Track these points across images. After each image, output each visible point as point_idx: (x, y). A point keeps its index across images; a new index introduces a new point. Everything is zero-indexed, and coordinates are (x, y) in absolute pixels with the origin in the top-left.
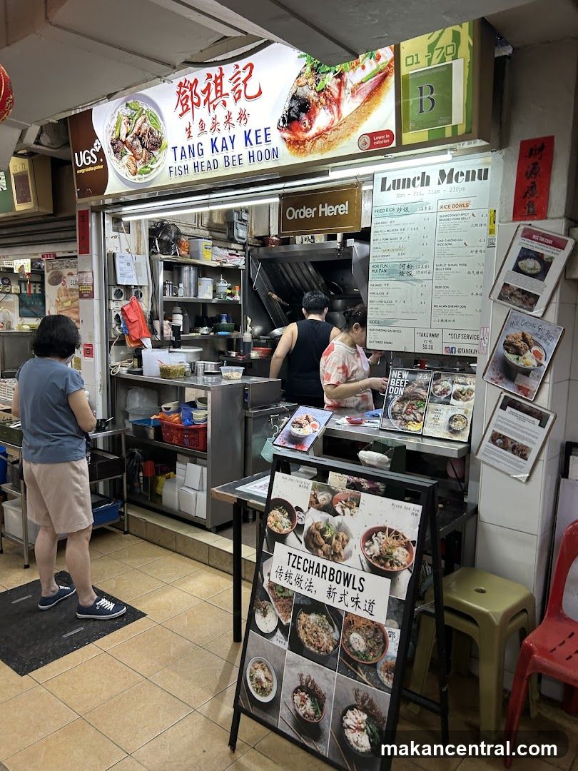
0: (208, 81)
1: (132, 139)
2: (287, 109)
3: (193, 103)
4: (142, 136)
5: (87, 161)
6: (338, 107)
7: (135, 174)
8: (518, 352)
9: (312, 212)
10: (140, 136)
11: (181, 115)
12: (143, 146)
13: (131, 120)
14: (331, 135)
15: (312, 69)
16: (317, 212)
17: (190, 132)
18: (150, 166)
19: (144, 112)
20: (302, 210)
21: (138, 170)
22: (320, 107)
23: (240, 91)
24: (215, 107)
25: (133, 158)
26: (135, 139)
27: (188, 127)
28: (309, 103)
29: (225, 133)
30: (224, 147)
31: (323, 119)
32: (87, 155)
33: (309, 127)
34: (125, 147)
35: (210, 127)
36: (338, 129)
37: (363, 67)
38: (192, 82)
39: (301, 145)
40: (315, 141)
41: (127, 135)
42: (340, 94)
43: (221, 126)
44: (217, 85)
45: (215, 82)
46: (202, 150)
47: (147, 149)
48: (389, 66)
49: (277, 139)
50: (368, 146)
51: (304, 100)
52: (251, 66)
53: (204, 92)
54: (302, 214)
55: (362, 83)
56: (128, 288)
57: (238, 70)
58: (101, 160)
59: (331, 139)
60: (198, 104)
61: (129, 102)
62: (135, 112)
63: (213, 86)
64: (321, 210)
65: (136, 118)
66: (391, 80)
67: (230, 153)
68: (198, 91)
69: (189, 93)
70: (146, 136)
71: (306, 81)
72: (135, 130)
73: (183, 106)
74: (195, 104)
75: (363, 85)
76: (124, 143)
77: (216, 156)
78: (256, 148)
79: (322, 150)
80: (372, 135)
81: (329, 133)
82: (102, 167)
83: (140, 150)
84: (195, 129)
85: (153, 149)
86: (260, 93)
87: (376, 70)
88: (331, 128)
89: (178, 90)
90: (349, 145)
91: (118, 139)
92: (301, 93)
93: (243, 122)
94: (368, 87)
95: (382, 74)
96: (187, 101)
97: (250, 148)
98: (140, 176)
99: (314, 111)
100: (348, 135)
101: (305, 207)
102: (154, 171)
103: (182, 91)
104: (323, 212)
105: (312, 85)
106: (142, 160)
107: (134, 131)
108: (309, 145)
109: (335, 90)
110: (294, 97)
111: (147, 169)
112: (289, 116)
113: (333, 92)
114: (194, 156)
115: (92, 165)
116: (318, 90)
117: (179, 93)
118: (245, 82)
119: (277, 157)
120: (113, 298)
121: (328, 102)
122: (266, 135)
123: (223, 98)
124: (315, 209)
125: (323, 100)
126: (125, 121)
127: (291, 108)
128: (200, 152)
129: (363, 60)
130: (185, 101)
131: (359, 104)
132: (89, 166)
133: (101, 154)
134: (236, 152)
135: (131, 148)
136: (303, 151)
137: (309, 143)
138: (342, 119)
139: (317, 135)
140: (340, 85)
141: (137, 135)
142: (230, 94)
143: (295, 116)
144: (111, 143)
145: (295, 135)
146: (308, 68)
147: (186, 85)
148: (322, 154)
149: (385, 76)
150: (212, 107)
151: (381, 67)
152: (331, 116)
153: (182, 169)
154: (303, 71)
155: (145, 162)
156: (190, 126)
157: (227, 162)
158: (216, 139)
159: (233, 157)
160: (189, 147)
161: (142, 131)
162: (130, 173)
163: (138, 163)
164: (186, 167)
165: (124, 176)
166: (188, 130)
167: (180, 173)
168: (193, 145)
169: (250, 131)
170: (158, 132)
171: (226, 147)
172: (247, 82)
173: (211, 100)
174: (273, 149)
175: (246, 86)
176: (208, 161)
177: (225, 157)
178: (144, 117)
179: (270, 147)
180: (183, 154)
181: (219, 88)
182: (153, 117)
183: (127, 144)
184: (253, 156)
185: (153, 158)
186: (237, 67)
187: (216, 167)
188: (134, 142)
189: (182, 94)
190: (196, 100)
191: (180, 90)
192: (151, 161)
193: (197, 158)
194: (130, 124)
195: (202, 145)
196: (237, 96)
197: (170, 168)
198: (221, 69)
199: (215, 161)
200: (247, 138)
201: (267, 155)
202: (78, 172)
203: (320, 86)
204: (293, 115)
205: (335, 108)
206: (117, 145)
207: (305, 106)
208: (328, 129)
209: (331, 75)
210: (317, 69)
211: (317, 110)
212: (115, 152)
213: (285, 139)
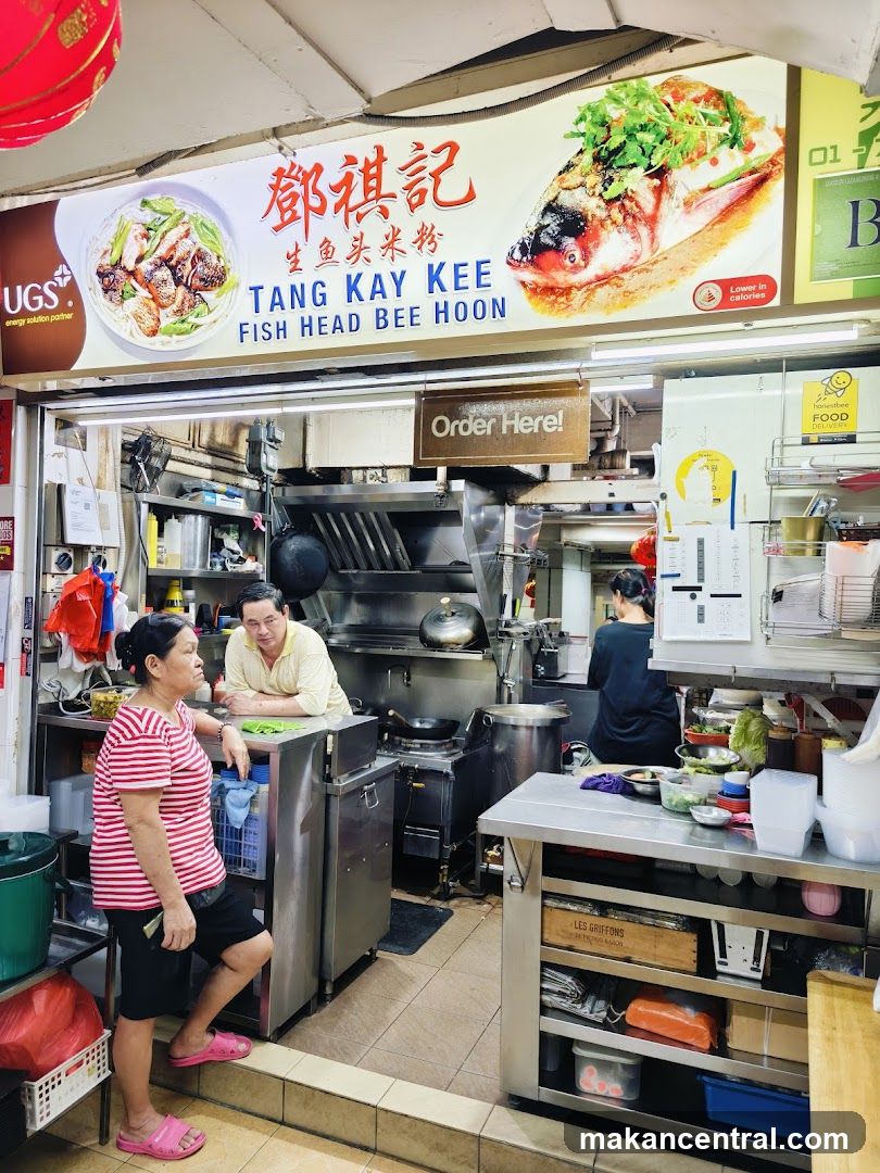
0: (349, 168)
1: (151, 268)
2: (533, 228)
3: (308, 208)
4: (178, 262)
5: (34, 303)
6: (652, 230)
7: (154, 333)
10: (173, 262)
11: (277, 229)
12: (178, 282)
13: (152, 233)
14: (631, 281)
15: (596, 159)
17: (296, 261)
19: (186, 218)
21: (162, 325)
22: (610, 228)
23: (423, 192)
24: (359, 218)
25: (153, 305)
26: (158, 267)
27: (292, 251)
28: (585, 219)
29: (384, 267)
30: (378, 290)
32: (35, 292)
33: (582, 263)
34: (133, 282)
35: (348, 253)
36: (647, 270)
37: (714, 162)
38: (308, 168)
39: (561, 295)
40: (593, 290)
41: (140, 259)
42: (657, 207)
43: (374, 253)
44: (367, 179)
45: (364, 171)
46: (323, 295)
47: (189, 288)
48: (773, 162)
49: (506, 282)
50: (714, 304)
51: (574, 214)
52: (453, 147)
53: (335, 189)
55: (709, 189)
56: (82, 550)
57: (420, 153)
58: (70, 304)
59: (631, 288)
60: (321, 211)
61: (148, 198)
62: (163, 218)
63: (358, 180)
65: (164, 228)
66: (776, 188)
67: (391, 303)
68: (322, 186)
69: (298, 188)
70: (188, 264)
71: (579, 180)
72: (162, 251)
73: (283, 211)
74: (314, 210)
75: (713, 193)
76: (132, 274)
77: (355, 306)
78: (452, 297)
79: (608, 307)
80: (727, 285)
81: (626, 276)
82: (70, 316)
83: (170, 288)
84: (310, 256)
85: (205, 289)
86: (471, 196)
87: (743, 168)
88: (631, 268)
89: (274, 182)
90: (676, 299)
91: (117, 265)
92: (567, 200)
93: (426, 247)
94: (723, 197)
95: (757, 175)
96: (293, 203)
97: (438, 296)
98: (166, 338)
99: (596, 236)
100: (672, 282)
102: (199, 330)
103: (283, 184)
105: (594, 187)
106: (174, 307)
107: (158, 253)
108: (578, 296)
109: (647, 200)
110: (550, 208)
111: (185, 325)
112: (536, 241)
113: (642, 203)
114: (302, 306)
115: (45, 312)
116: (606, 198)
117: (274, 188)
118: (436, 175)
119: (503, 315)
120: (53, 570)
121: (630, 221)
122: (479, 274)
123: (380, 202)
125: (617, 215)
126: (137, 233)
127: (541, 228)
128: (319, 299)
129: (713, 149)
130: (288, 202)
131: (700, 228)
132: (36, 314)
133: (70, 292)
134: (406, 302)
135: (147, 283)
136: (563, 306)
137: (579, 293)
138: (658, 253)
139: (599, 279)
140: (658, 192)
141: (165, 261)
142: (399, 194)
143: (551, 243)
144: (99, 274)
146: (588, 158)
147: (294, 173)
148: (608, 314)
149: (760, 183)
150: (352, 217)
151: (755, 164)
152: (633, 246)
153: (273, 330)
154: (575, 161)
155: (180, 311)
156: (297, 250)
157: (381, 320)
158: (359, 276)
159: (396, 311)
160: (293, 288)
161: (178, 254)
162: (140, 332)
163: (162, 312)
164: (281, 326)
165: (126, 336)
166: (293, 258)
167: (267, 336)
168: (302, 286)
169: (442, 265)
170: (218, 257)
171: (382, 292)
172: (441, 176)
173: (352, 203)
174: (494, 301)
175: (437, 182)
176: (337, 317)
177: (378, 311)
178: (186, 227)
179: (487, 296)
180: (277, 300)
181: (373, 183)
182: (207, 229)
183: (139, 277)
184: (446, 312)
185: (202, 306)
186: (420, 147)
187: (354, 328)
188: (156, 273)
189: (283, 190)
190: (315, 202)
191: (279, 182)
192: (197, 310)
193: (310, 310)
194: (148, 239)
195: (323, 286)
196: (415, 200)
197: (241, 325)
198: (379, 150)
199: (354, 317)
200: (434, 277)
201: (479, 310)
202: (8, 323)
203: (614, 190)
204: (545, 240)
205: (644, 231)
206: (112, 277)
207: (574, 225)
208: (625, 269)
209: (639, 171)
210: (606, 160)
211: (603, 234)
212: (106, 291)
213: (523, 283)
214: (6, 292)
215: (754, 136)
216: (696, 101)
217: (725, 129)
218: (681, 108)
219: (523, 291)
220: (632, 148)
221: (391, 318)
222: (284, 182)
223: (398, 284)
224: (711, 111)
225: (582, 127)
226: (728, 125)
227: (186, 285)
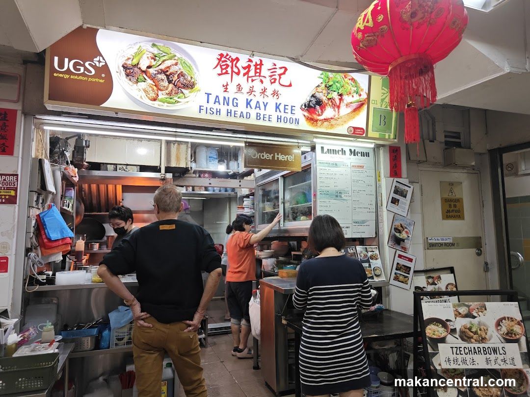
0: (250, 63)
1: (155, 72)
2: (308, 100)
3: (232, 71)
4: (171, 74)
5: (76, 69)
6: (339, 110)
7: (155, 100)
8: (400, 232)
10: (168, 73)
11: (219, 75)
12: (170, 82)
13: (157, 58)
14: (333, 122)
15: (326, 86)
16: (273, 157)
17: (227, 88)
18: (176, 98)
19: (176, 58)
20: (263, 154)
21: (160, 97)
22: (329, 106)
23: (275, 79)
24: (253, 81)
25: (155, 88)
26: (159, 73)
27: (225, 84)
28: (322, 102)
29: (261, 99)
30: (258, 106)
31: (329, 112)
32: (77, 64)
33: (321, 114)
34: (145, 76)
35: (247, 91)
38: (234, 58)
40: (323, 122)
41: (149, 67)
42: (340, 104)
43: (257, 93)
44: (256, 69)
45: (255, 66)
46: (237, 103)
47: (175, 86)
48: (365, 100)
49: (300, 114)
51: (319, 99)
52: (286, 69)
53: (244, 68)
54: (263, 156)
55: (351, 103)
57: (275, 67)
58: (103, 75)
59: (333, 124)
60: (238, 73)
61: (156, 44)
62: (164, 54)
63: (253, 68)
64: (276, 156)
65: (164, 58)
66: (365, 107)
67: (262, 112)
68: (239, 65)
69: (229, 63)
70: (176, 76)
71: (321, 91)
72: (163, 67)
73: (222, 69)
74: (235, 73)
75: (352, 104)
76: (144, 72)
77: (249, 110)
78: (283, 115)
79: (327, 128)
80: (355, 128)
81: (332, 120)
82: (101, 81)
83: (166, 83)
84: (232, 88)
85: (184, 88)
86: (290, 85)
87: (359, 100)
89: (219, 58)
90: (343, 129)
92: (318, 95)
93: (275, 97)
94: (354, 106)
95: (361, 103)
96: (227, 68)
97: (278, 113)
98: (161, 103)
99: (325, 107)
100: (342, 125)
101: (265, 153)
102: (179, 104)
104: (278, 158)
105: (325, 94)
106: (167, 92)
107: (160, 67)
108: (319, 123)
109: (338, 102)
110: (313, 96)
111: (172, 100)
112: (309, 104)
113: (337, 102)
114: (228, 105)
115: (84, 75)
116: (328, 98)
117: (219, 60)
118: (280, 75)
119: (298, 124)
121: (333, 106)
122: (292, 110)
123: (261, 78)
124: (272, 155)
126: (149, 56)
127: (310, 101)
128: (235, 104)
129: (353, 93)
130: (225, 67)
131: (349, 112)
132: (77, 75)
133: (104, 70)
134: (267, 113)
135: (152, 78)
136: (315, 125)
138: (339, 116)
139: (325, 119)
140: (341, 100)
141: (164, 72)
142: (267, 77)
143: (313, 106)
145: (311, 115)
146: (323, 85)
147: (228, 57)
149: (362, 105)
150: (250, 79)
151: (361, 100)
152: (334, 113)
153: (215, 111)
154: (320, 85)
155: (170, 94)
156: (227, 85)
157: (258, 116)
158: (251, 100)
159: (264, 115)
160: (225, 98)
161: (171, 71)
162: (147, 98)
163: (160, 93)
164: (218, 110)
165: (139, 98)
166: (226, 88)
167: (212, 113)
168: (229, 98)
169: (280, 104)
170: (191, 78)
171: (259, 107)
172: (282, 76)
173: (250, 75)
174: (296, 119)
175: (280, 78)
176: (242, 112)
177: (257, 113)
178: (176, 61)
179: (294, 117)
180: (217, 100)
181: (258, 71)
182: (186, 65)
183: (148, 74)
184: (280, 119)
185: (181, 94)
186: (275, 65)
187: (248, 117)
188: (158, 75)
189: (223, 62)
190: (236, 70)
191: (221, 58)
192: (179, 96)
193: (231, 107)
194: (155, 60)
195: (237, 100)
196: (273, 81)
197: (200, 106)
198: (261, 61)
199: (248, 114)
200: (277, 107)
201: (291, 121)
202: (55, 75)
203: (329, 96)
204: (311, 104)
205: (337, 109)
206: (132, 71)
207: (319, 102)
208: (332, 119)
209: (336, 93)
210: (328, 87)
211: (327, 107)
212: (127, 75)
213: (304, 115)
214: (56, 59)
215: (362, 93)
216: (349, 79)
217: (355, 89)
218: (346, 80)
219: (304, 118)
220: (334, 86)
221: (262, 117)
222: (223, 59)
223: (265, 106)
224: (352, 83)
225: (322, 76)
226: (356, 88)
227: (174, 84)
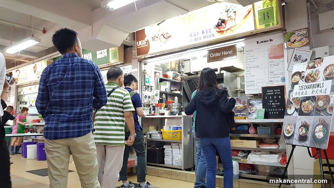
0: (189, 17)
2: (217, 22)
4: (164, 35)
5: (142, 44)
7: (161, 46)
9: (220, 54)
12: (164, 38)
14: (232, 29)
22: (229, 21)
25: (160, 42)
26: (161, 36)
28: (225, 20)
29: (195, 31)
30: (195, 35)
32: (142, 42)
33: (225, 27)
36: (235, 27)
38: (183, 18)
39: (222, 32)
40: (227, 31)
41: (158, 35)
42: (235, 17)
44: (192, 18)
47: (166, 38)
48: (251, 9)
49: (214, 31)
51: (223, 20)
54: (216, 55)
56: (148, 86)
58: (148, 43)
64: (223, 53)
65: (162, 29)
66: (252, 13)
67: (197, 37)
69: (182, 21)
70: (166, 34)
71: (224, 14)
75: (243, 14)
76: (157, 37)
77: (192, 38)
78: (206, 35)
79: (229, 33)
82: (147, 45)
85: (168, 38)
87: (247, 10)
91: (155, 36)
92: (222, 18)
93: (202, 27)
94: (245, 15)
97: (204, 35)
100: (238, 28)
101: (217, 53)
105: (226, 15)
106: (164, 42)
107: (161, 33)
108: (225, 32)
110: (219, 19)
111: (166, 44)
113: (233, 17)
115: (143, 45)
116: (228, 17)
119: (214, 36)
120: (144, 90)
121: (231, 20)
122: (210, 31)
125: (229, 19)
127: (219, 22)
131: (242, 20)
132: (142, 46)
133: (148, 41)
134: (199, 37)
135: (159, 38)
136: (223, 34)
138: (236, 24)
139: (228, 29)
140: (235, 15)
144: (152, 38)
145: (220, 29)
146: (224, 11)
149: (250, 11)
152: (232, 23)
157: (195, 40)
158: (192, 33)
161: (164, 33)
163: (162, 43)
170: (170, 33)
176: (189, 40)
177: (195, 38)
179: (211, 34)
184: (205, 37)
185: (168, 41)
187: (191, 41)
194: (159, 31)
200: (203, 32)
201: (210, 36)
202: (138, 48)
203: (229, 15)
204: (219, 24)
205: (234, 21)
206: (154, 38)
208: (231, 27)
209: (232, 12)
210: (227, 11)
211: (227, 22)
212: (153, 40)
214: (137, 42)
219: (216, 32)
220: (231, 9)
221: (197, 39)
223: (198, 34)
